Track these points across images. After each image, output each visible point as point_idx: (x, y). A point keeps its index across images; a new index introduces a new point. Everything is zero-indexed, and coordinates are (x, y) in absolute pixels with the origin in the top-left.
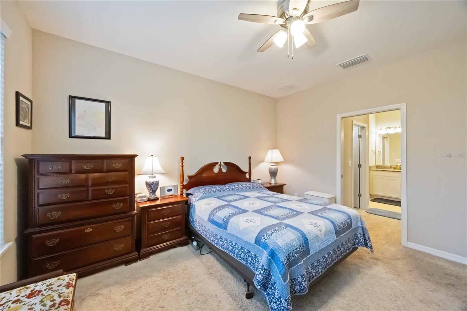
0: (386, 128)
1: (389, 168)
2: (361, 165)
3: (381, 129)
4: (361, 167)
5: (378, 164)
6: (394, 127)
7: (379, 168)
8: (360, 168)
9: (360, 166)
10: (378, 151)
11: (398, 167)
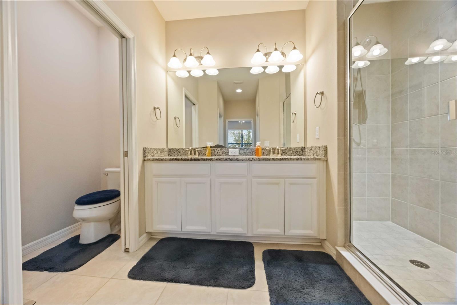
3: (174, 56)
5: (170, 147)
6: (199, 57)
7: (174, 154)
11: (208, 151)
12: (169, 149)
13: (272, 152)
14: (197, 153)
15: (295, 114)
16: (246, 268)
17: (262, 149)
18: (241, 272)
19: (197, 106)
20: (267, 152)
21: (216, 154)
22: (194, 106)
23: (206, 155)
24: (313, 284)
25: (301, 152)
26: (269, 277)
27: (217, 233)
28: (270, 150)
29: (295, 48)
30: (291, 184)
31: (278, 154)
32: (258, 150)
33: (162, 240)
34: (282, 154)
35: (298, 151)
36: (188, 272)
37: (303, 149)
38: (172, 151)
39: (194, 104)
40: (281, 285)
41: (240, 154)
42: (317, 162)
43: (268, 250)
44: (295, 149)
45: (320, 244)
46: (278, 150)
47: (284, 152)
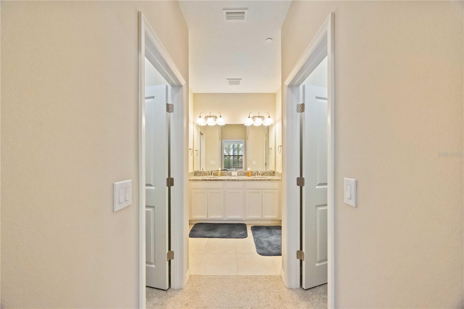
0: (206, 117)
1: (209, 175)
2: (172, 179)
3: (200, 117)
4: (173, 185)
5: (196, 170)
6: (214, 116)
7: (198, 175)
8: (172, 187)
9: (170, 182)
10: (196, 150)
11: (219, 173)
12: (195, 172)
13: (256, 174)
14: (213, 174)
15: (271, 149)
16: (243, 232)
17: (251, 172)
18: (241, 233)
19: (204, 135)
20: (253, 174)
21: (224, 174)
22: (202, 135)
23: (218, 175)
24: (272, 236)
25: (273, 174)
26: (254, 234)
27: (227, 219)
28: (255, 173)
29: (269, 117)
30: (266, 192)
31: (260, 175)
32: (248, 173)
33: (196, 224)
34: (262, 175)
35: (271, 173)
36: (217, 234)
37: (274, 173)
38: (197, 173)
39: (202, 134)
40: (259, 236)
41: (238, 175)
42: (278, 181)
43: (253, 226)
44: (269, 172)
45: (280, 223)
46: (260, 173)
47: (263, 174)
